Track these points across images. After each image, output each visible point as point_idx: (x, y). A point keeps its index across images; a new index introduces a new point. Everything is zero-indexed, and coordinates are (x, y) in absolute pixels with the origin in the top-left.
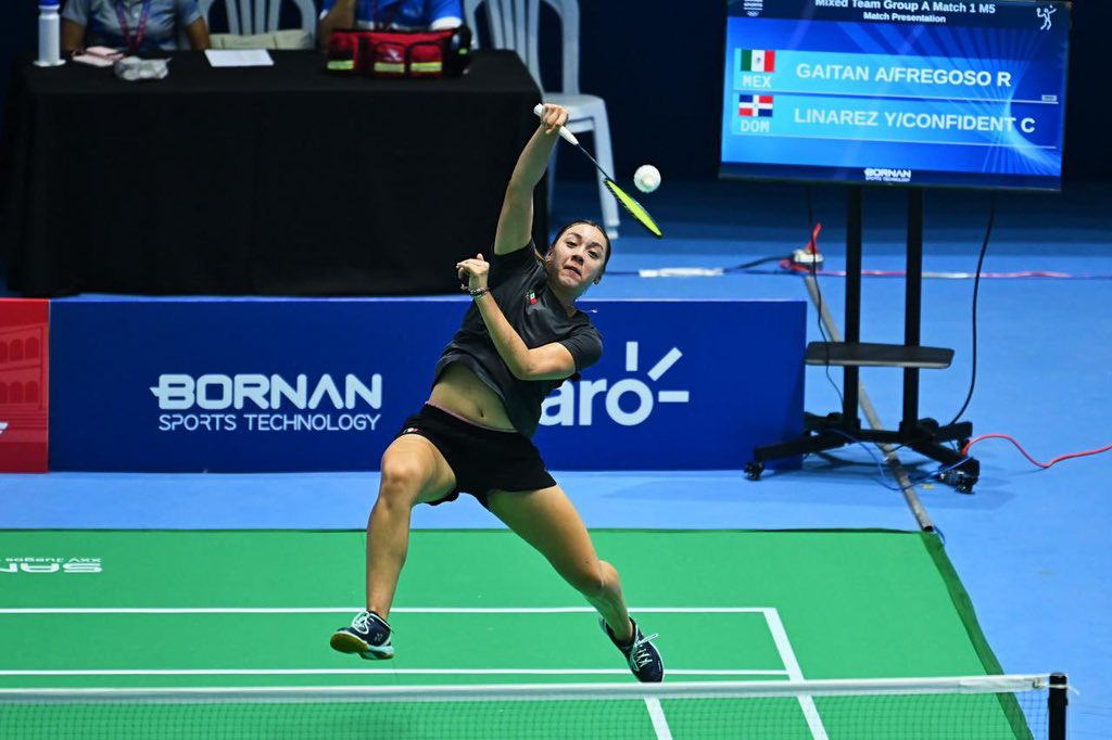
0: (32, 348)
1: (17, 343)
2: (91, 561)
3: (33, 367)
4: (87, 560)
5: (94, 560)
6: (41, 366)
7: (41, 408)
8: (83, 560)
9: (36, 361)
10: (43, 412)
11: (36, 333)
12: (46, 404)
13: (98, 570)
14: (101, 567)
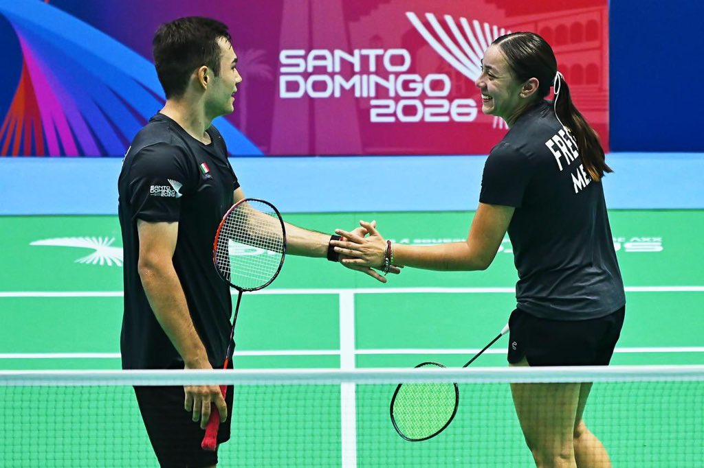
0: (592, 31)
1: (577, 26)
2: (652, 240)
3: (594, 49)
4: (648, 239)
5: (655, 239)
6: (600, 48)
7: (601, 90)
8: (644, 239)
9: (595, 44)
10: (602, 94)
11: (595, 16)
12: (607, 86)
13: (659, 249)
14: (662, 245)
